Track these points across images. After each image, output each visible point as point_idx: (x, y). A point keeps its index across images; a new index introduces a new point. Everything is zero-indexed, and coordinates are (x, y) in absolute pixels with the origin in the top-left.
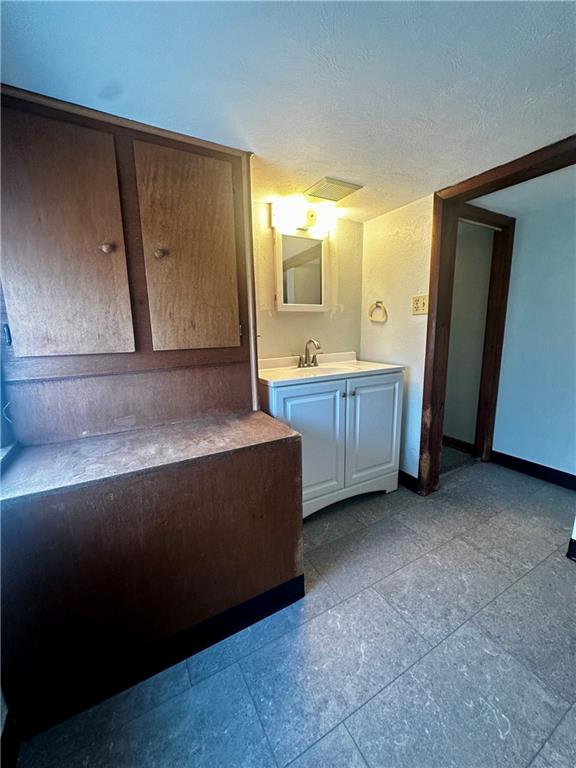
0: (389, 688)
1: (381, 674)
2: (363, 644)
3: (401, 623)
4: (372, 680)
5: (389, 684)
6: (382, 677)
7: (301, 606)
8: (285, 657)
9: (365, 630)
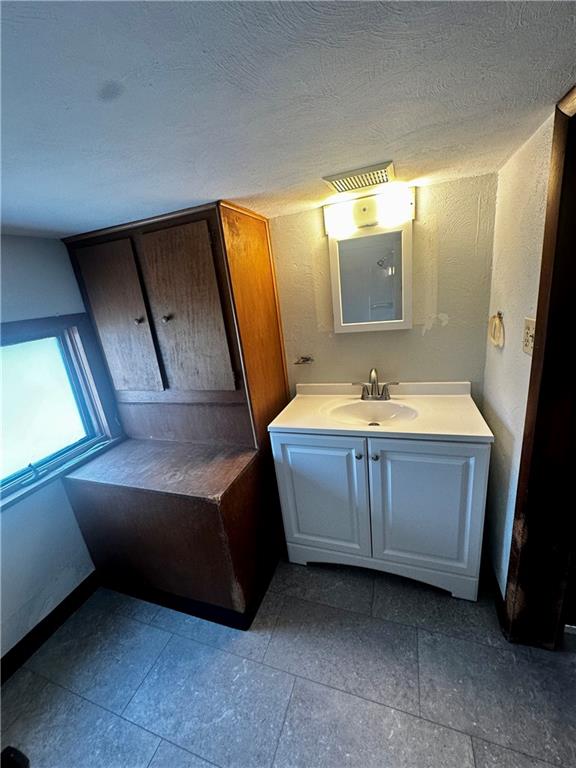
0: (204, 762)
1: (213, 747)
2: (231, 712)
3: (274, 735)
4: (204, 741)
5: (207, 761)
6: (210, 749)
7: (236, 635)
8: (191, 659)
9: (245, 703)
